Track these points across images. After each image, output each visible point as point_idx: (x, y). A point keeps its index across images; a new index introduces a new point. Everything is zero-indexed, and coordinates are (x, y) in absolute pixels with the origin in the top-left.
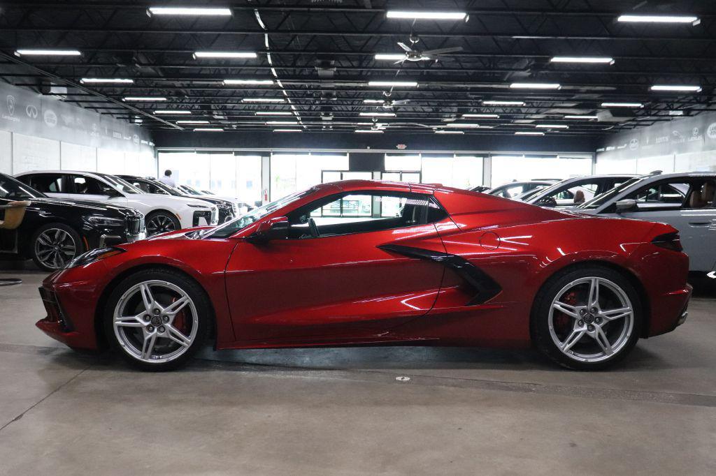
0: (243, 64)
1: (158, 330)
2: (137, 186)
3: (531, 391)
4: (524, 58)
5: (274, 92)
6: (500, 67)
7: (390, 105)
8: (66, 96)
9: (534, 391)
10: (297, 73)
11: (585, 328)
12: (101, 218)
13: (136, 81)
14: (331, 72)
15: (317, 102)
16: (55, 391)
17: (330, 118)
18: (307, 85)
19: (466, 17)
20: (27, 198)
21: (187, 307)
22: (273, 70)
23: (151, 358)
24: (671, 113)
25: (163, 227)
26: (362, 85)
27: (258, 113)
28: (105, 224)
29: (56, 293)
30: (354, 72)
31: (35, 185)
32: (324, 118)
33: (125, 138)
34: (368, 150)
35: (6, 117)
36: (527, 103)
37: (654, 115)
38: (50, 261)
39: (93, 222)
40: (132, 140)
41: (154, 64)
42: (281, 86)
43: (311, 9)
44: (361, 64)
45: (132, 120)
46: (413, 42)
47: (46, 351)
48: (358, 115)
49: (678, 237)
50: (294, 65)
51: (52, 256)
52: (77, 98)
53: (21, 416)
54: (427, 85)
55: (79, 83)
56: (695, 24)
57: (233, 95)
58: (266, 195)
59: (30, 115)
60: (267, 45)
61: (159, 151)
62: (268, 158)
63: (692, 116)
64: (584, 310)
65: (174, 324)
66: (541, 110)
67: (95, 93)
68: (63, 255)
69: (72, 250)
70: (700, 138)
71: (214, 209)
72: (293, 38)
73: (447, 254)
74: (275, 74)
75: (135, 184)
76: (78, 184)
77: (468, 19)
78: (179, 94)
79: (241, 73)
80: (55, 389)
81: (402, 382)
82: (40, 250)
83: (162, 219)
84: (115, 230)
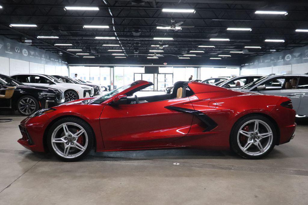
0: (103, 30)
1: (71, 144)
2: (61, 80)
3: (232, 169)
4: (216, 28)
5: (115, 42)
6: (206, 32)
7: (162, 47)
8: (31, 44)
9: (233, 169)
10: (125, 34)
11: (253, 141)
12: (46, 93)
13: (60, 37)
14: (138, 34)
15: (132, 46)
16: (26, 172)
17: (137, 53)
18: (128, 39)
19: (194, 12)
20: (15, 85)
21: (83, 134)
22: (115, 33)
23: (68, 156)
24: (271, 50)
25: (72, 96)
26: (151, 39)
27: (109, 50)
28: (48, 96)
29: (26, 128)
30: (147, 34)
31: (19, 80)
32: (135, 52)
33: (55, 60)
34: (152, 65)
35: (7, 52)
36: (216, 47)
37: (265, 51)
38: (25, 111)
39: (43, 95)
40: (58, 61)
41: (67, 31)
42: (118, 39)
43: (132, 8)
44: (150, 30)
45: (58, 53)
46: (172, 22)
47: (22, 153)
48: (148, 51)
49: (291, 103)
50: (123, 31)
51: (26, 109)
52: (36, 44)
53: (10, 185)
54: (177, 39)
55: (36, 38)
56: (285, 15)
57: (99, 43)
58: (112, 83)
59: (17, 51)
60: (113, 23)
61: (69, 66)
62: (113, 68)
63: (279, 52)
64: (252, 134)
65: (77, 141)
66: (221, 49)
67: (43, 42)
68: (30, 109)
69: (34, 107)
70: (282, 60)
71: (92, 89)
72: (124, 20)
73: (195, 110)
74: (116, 35)
75: (60, 79)
76: (36, 79)
77: (195, 12)
78: (77, 43)
79: (102, 34)
80: (26, 171)
81: (176, 165)
82: (21, 107)
83: (71, 93)
84: (52, 98)
